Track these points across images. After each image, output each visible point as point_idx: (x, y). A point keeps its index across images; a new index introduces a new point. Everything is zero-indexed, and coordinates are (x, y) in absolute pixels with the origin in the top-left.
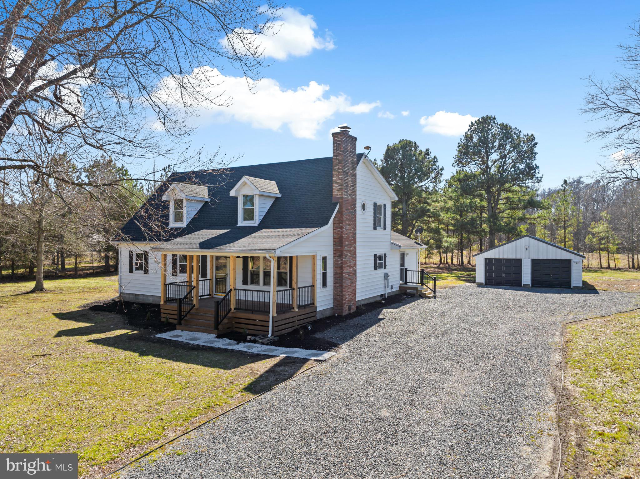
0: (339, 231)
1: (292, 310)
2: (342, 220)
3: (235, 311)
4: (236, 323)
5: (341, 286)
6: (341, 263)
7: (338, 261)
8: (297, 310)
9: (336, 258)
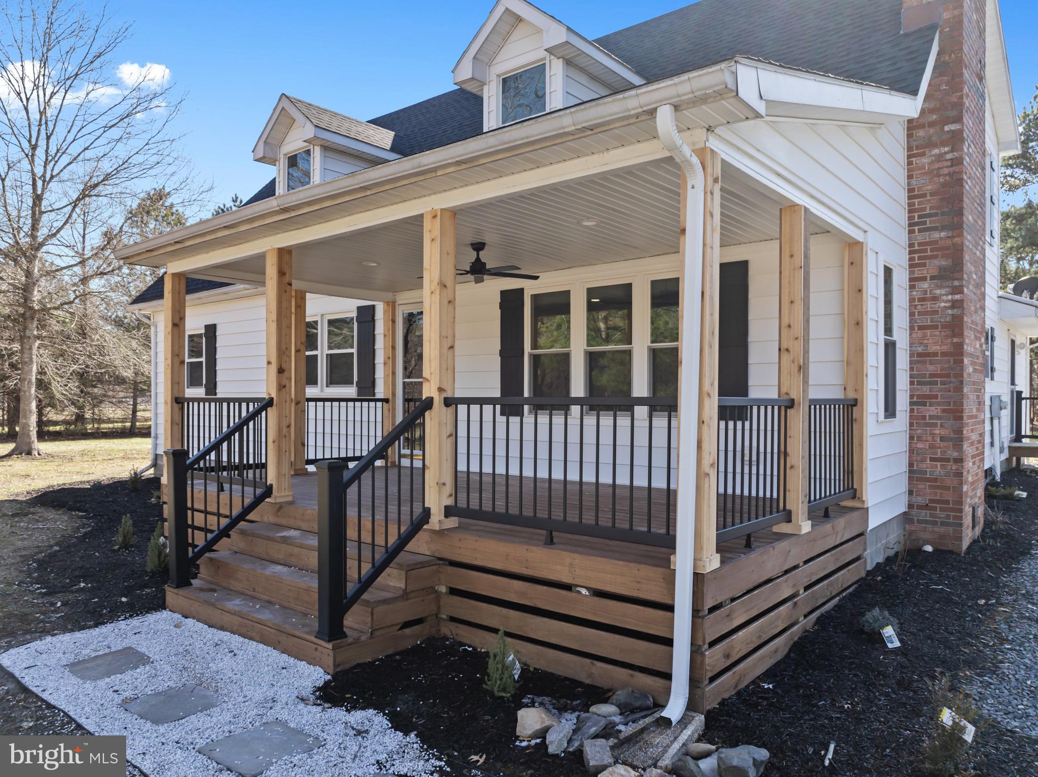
0: (940, 157)
1: (783, 528)
2: (959, 105)
3: (453, 522)
4: (453, 591)
5: (956, 413)
6: (956, 304)
7: (935, 299)
8: (806, 527)
9: (925, 285)
